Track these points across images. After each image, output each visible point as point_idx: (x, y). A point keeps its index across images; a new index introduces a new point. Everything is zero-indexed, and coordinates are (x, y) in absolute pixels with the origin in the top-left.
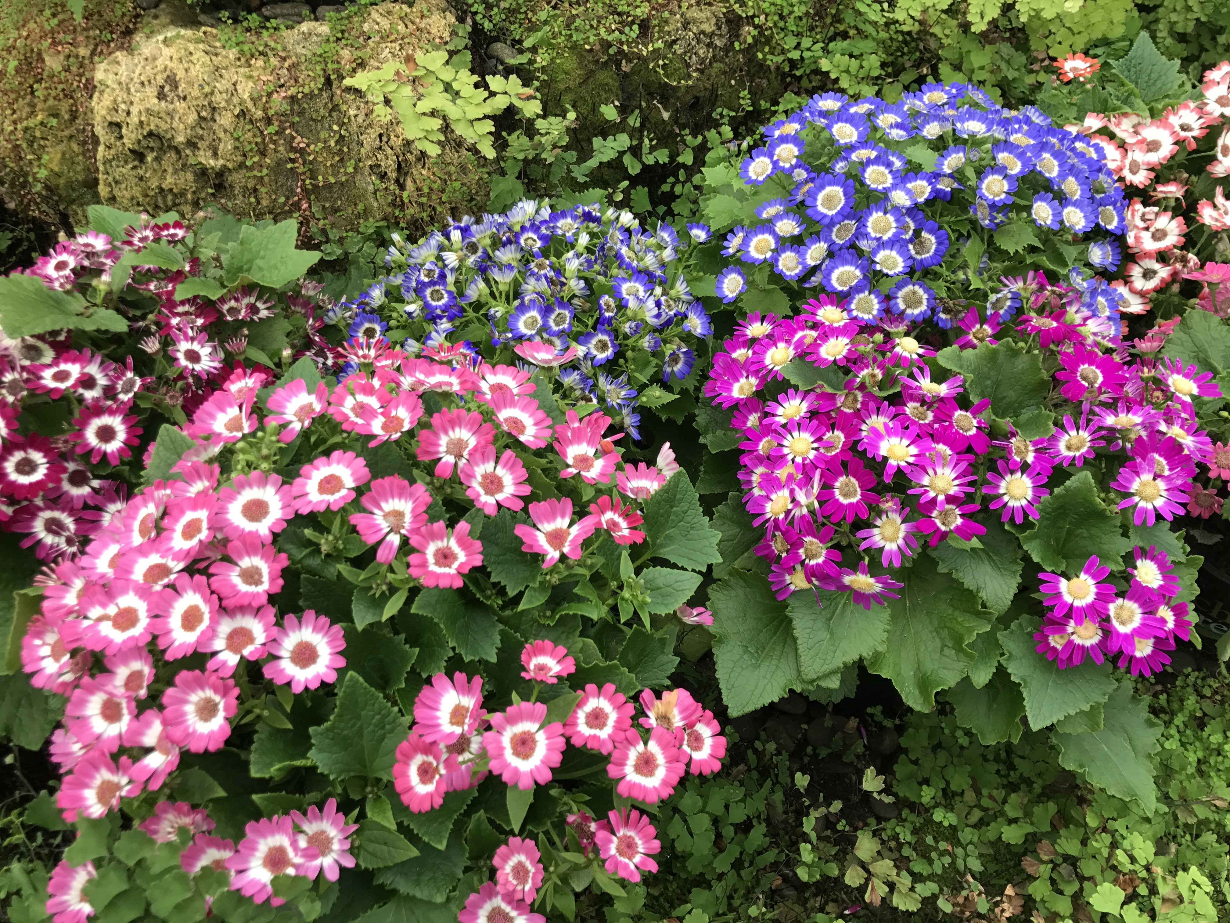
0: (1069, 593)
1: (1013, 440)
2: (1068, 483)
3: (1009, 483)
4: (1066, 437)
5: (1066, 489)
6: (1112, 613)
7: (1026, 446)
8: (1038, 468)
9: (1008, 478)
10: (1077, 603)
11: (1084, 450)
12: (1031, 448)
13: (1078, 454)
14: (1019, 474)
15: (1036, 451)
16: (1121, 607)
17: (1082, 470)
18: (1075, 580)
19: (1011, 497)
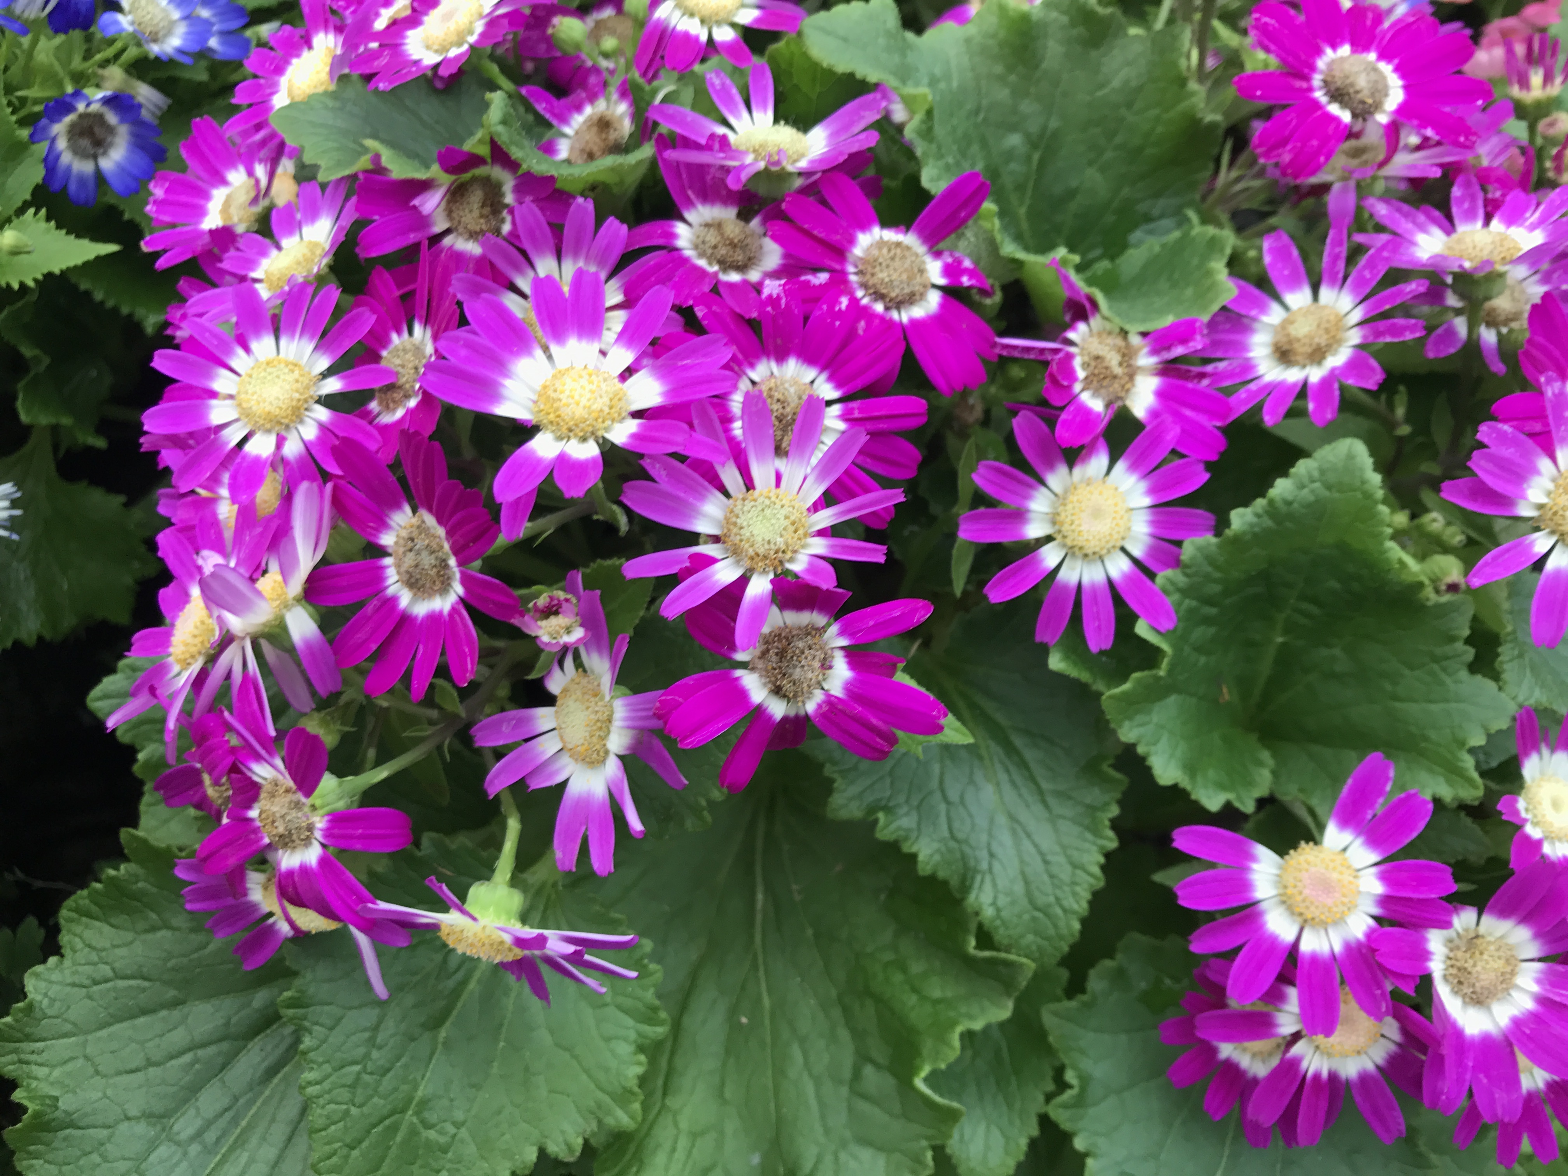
0: (1285, 902)
1: (1079, 333)
2: (1281, 488)
3: (1060, 499)
4: (1274, 315)
5: (1272, 511)
6: (1437, 967)
7: (1127, 355)
8: (1173, 433)
9: (1058, 478)
10: (1312, 943)
11: (1338, 359)
12: (1146, 360)
13: (1315, 375)
14: (1099, 461)
15: (1167, 369)
16: (1473, 941)
17: (1331, 434)
18: (1305, 854)
19: (1071, 552)
